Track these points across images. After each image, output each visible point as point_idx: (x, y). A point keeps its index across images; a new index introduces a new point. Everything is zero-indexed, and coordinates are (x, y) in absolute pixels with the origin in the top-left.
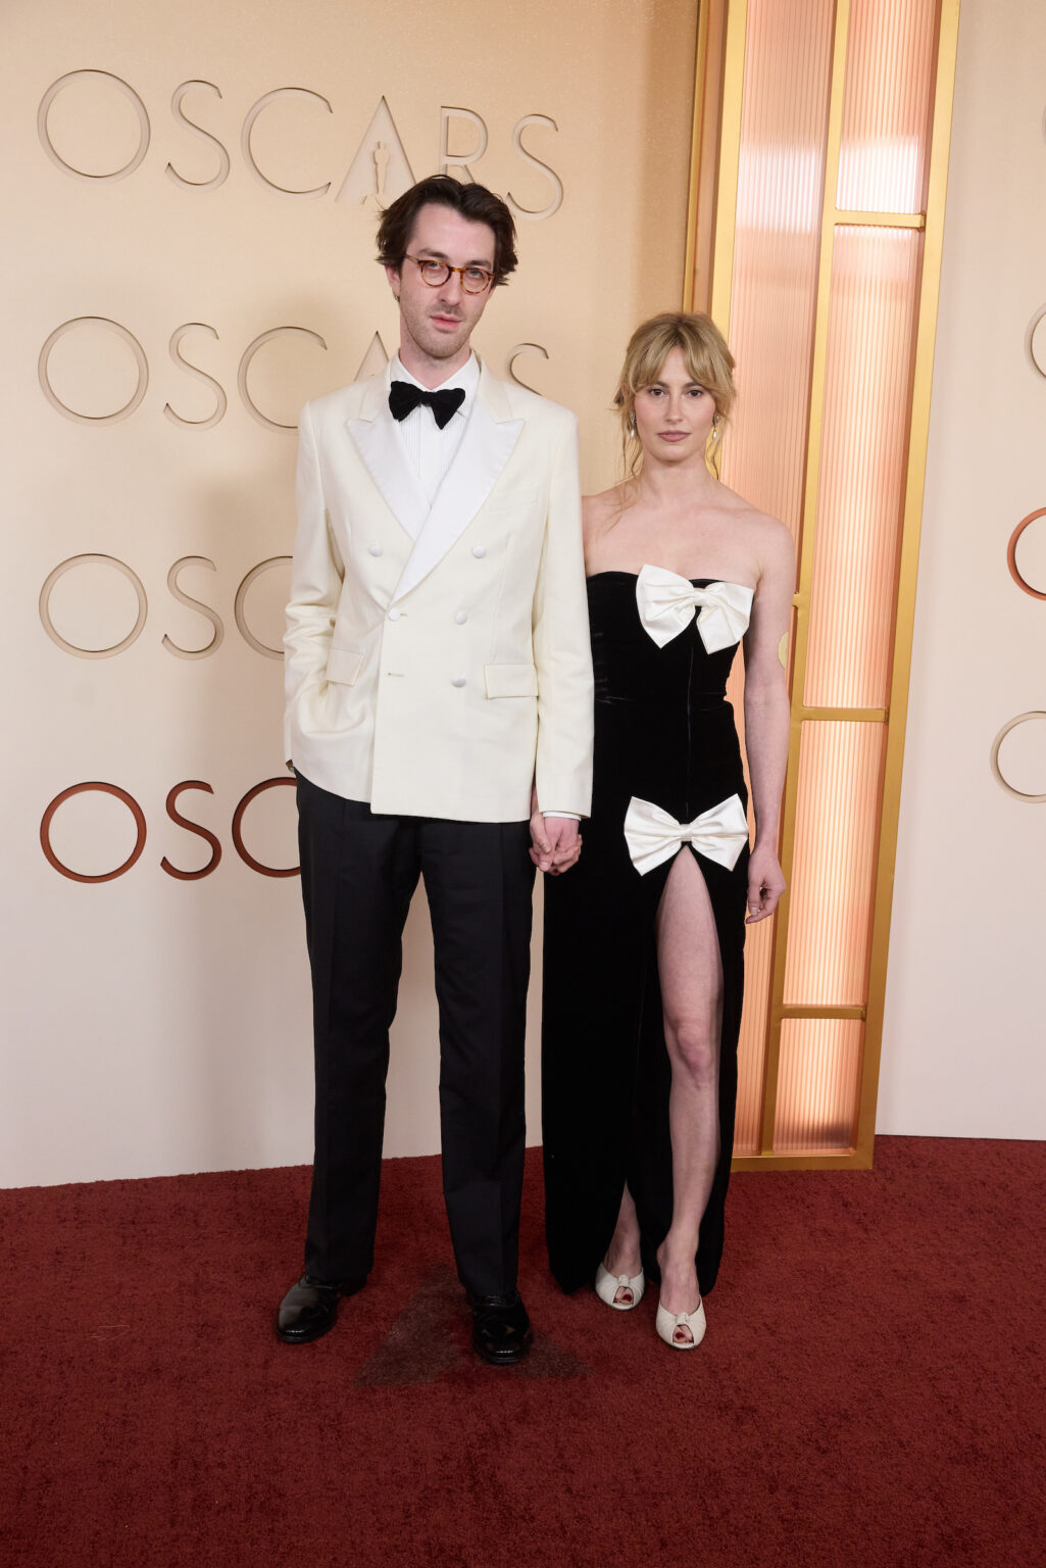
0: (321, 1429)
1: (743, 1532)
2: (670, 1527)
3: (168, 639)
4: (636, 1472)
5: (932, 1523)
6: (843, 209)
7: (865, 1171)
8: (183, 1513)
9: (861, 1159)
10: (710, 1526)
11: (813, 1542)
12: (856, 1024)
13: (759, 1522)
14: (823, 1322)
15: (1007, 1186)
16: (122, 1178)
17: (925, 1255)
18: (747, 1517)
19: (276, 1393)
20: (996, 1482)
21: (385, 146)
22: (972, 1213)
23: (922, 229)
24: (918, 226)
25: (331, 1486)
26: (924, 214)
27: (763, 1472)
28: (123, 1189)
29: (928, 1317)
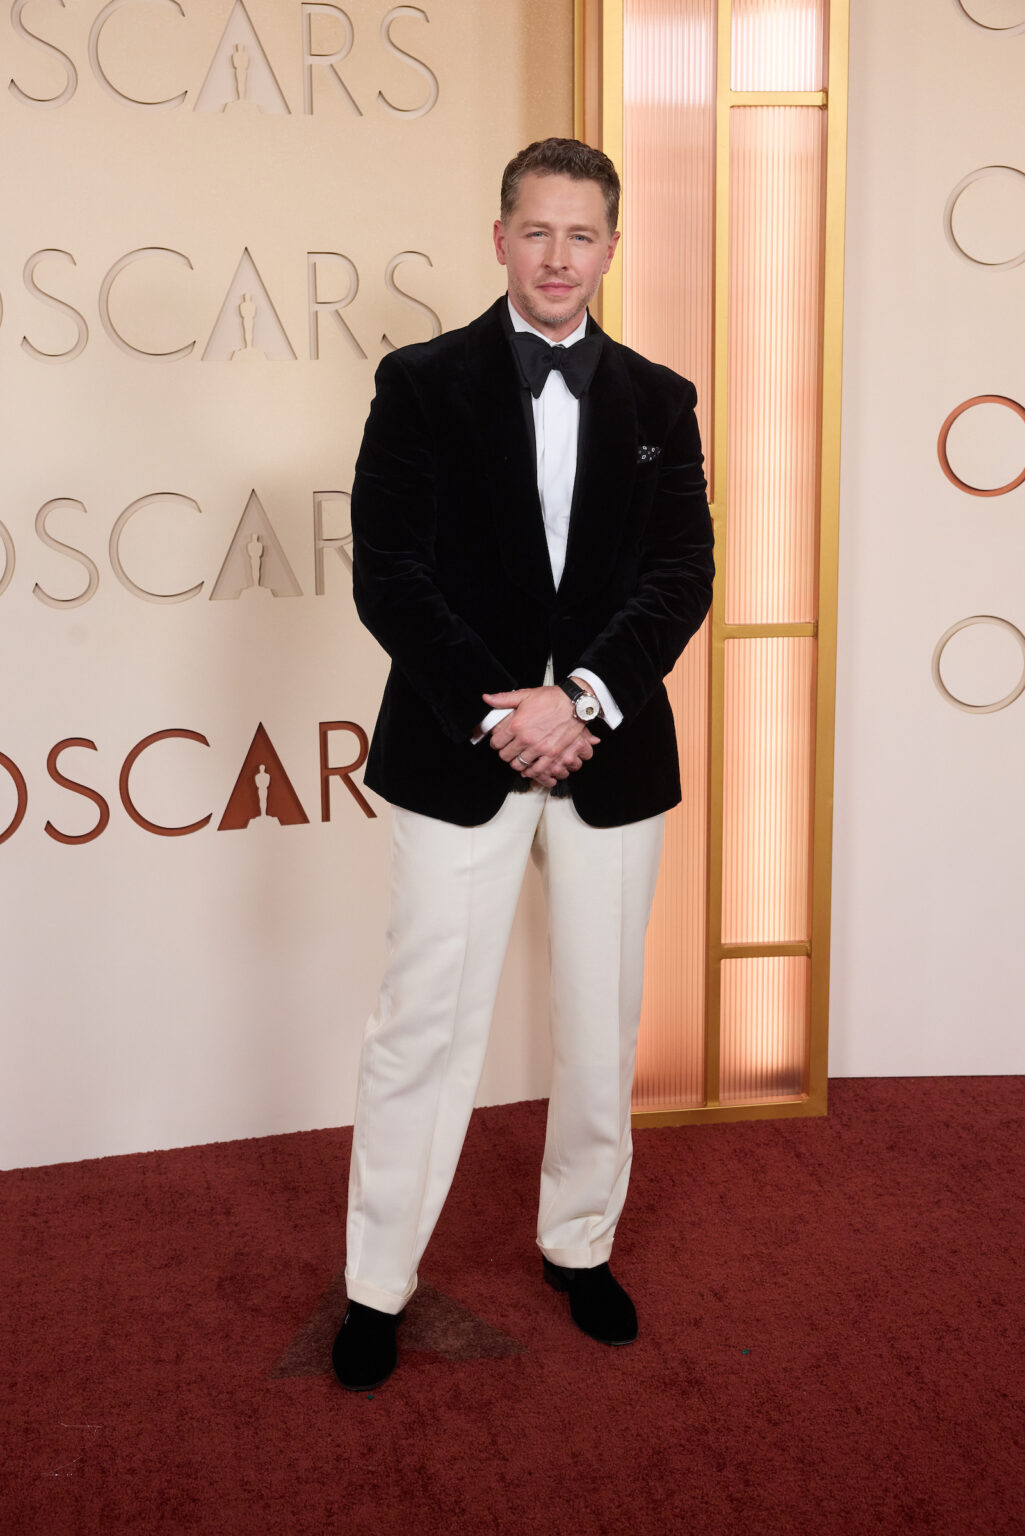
0: (237, 1428)
1: (690, 1514)
2: (611, 1512)
3: (39, 588)
4: (574, 1455)
5: (892, 1495)
6: (739, 90)
7: (820, 1118)
8: (89, 1525)
9: (815, 1105)
10: (654, 1509)
11: (764, 1521)
12: (801, 960)
13: (706, 1503)
14: (776, 1283)
15: (972, 1126)
16: (22, 1167)
17: (884, 1205)
18: (694, 1498)
19: (190, 1391)
20: (960, 1447)
21: (244, 48)
22: (935, 1157)
23: (824, 107)
24: (820, 104)
25: (247, 1487)
26: (825, 91)
27: (710, 1448)
28: (22, 1178)
29: (887, 1272)
